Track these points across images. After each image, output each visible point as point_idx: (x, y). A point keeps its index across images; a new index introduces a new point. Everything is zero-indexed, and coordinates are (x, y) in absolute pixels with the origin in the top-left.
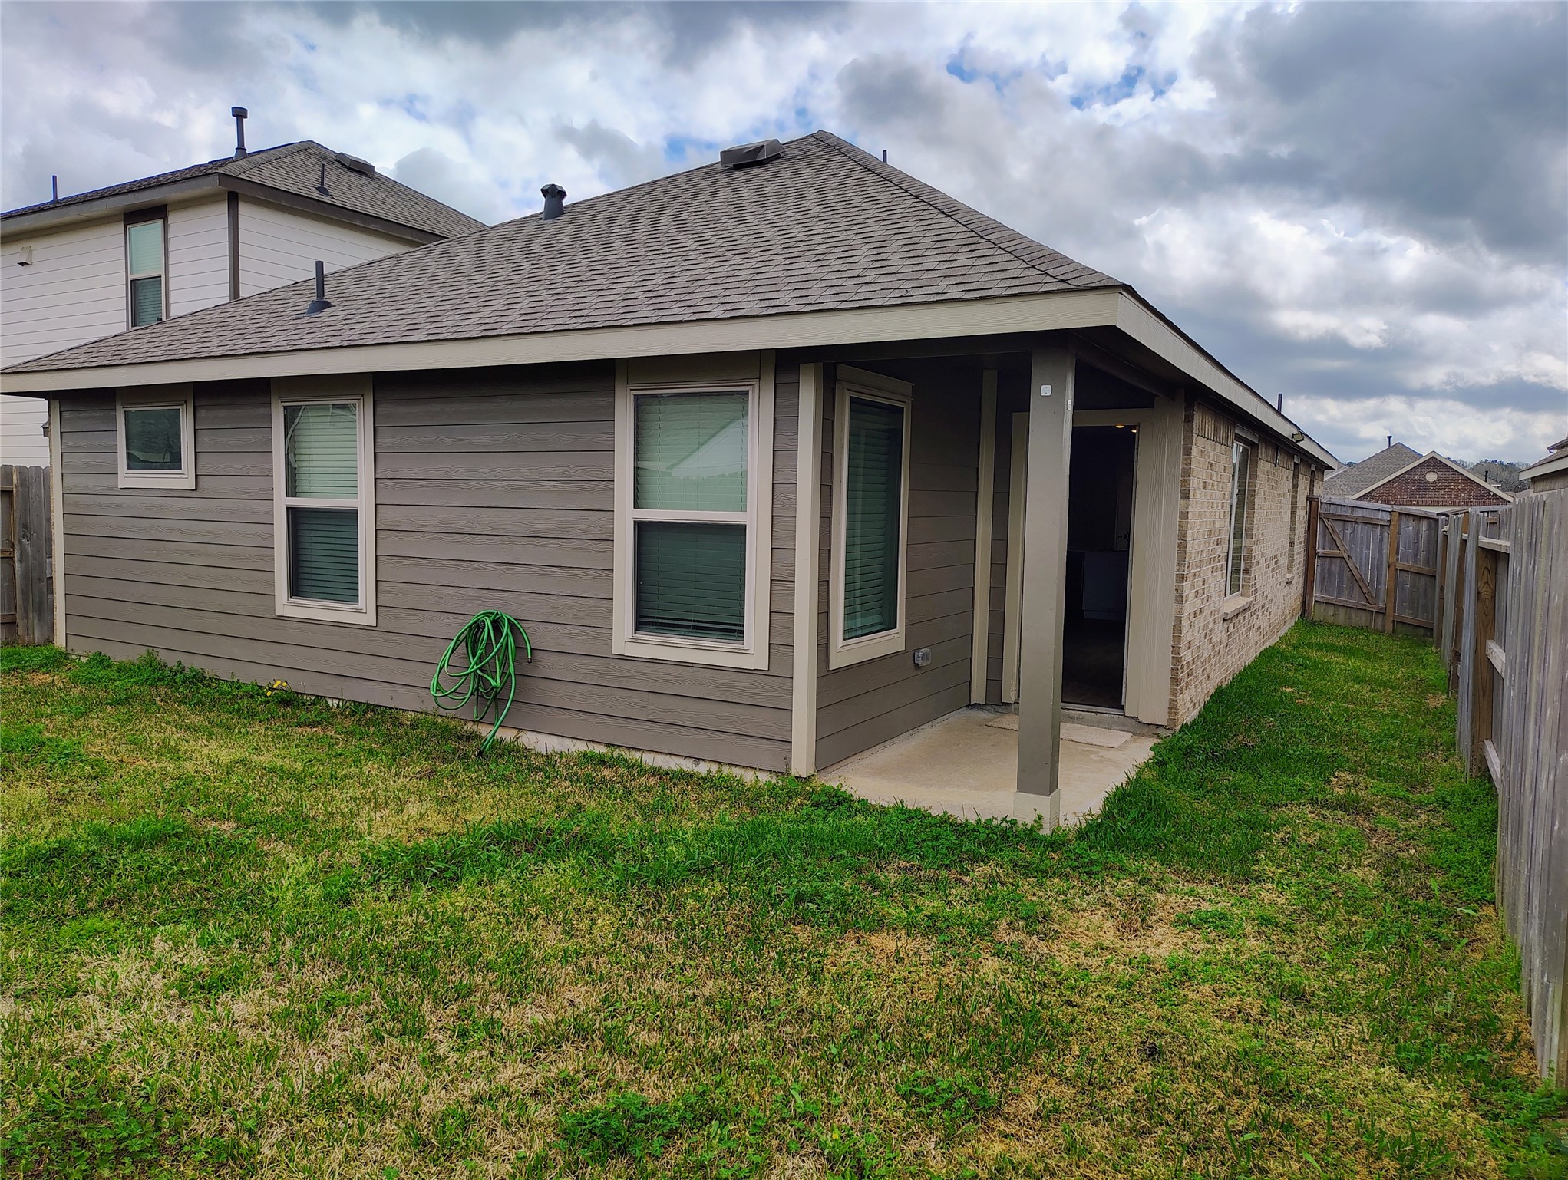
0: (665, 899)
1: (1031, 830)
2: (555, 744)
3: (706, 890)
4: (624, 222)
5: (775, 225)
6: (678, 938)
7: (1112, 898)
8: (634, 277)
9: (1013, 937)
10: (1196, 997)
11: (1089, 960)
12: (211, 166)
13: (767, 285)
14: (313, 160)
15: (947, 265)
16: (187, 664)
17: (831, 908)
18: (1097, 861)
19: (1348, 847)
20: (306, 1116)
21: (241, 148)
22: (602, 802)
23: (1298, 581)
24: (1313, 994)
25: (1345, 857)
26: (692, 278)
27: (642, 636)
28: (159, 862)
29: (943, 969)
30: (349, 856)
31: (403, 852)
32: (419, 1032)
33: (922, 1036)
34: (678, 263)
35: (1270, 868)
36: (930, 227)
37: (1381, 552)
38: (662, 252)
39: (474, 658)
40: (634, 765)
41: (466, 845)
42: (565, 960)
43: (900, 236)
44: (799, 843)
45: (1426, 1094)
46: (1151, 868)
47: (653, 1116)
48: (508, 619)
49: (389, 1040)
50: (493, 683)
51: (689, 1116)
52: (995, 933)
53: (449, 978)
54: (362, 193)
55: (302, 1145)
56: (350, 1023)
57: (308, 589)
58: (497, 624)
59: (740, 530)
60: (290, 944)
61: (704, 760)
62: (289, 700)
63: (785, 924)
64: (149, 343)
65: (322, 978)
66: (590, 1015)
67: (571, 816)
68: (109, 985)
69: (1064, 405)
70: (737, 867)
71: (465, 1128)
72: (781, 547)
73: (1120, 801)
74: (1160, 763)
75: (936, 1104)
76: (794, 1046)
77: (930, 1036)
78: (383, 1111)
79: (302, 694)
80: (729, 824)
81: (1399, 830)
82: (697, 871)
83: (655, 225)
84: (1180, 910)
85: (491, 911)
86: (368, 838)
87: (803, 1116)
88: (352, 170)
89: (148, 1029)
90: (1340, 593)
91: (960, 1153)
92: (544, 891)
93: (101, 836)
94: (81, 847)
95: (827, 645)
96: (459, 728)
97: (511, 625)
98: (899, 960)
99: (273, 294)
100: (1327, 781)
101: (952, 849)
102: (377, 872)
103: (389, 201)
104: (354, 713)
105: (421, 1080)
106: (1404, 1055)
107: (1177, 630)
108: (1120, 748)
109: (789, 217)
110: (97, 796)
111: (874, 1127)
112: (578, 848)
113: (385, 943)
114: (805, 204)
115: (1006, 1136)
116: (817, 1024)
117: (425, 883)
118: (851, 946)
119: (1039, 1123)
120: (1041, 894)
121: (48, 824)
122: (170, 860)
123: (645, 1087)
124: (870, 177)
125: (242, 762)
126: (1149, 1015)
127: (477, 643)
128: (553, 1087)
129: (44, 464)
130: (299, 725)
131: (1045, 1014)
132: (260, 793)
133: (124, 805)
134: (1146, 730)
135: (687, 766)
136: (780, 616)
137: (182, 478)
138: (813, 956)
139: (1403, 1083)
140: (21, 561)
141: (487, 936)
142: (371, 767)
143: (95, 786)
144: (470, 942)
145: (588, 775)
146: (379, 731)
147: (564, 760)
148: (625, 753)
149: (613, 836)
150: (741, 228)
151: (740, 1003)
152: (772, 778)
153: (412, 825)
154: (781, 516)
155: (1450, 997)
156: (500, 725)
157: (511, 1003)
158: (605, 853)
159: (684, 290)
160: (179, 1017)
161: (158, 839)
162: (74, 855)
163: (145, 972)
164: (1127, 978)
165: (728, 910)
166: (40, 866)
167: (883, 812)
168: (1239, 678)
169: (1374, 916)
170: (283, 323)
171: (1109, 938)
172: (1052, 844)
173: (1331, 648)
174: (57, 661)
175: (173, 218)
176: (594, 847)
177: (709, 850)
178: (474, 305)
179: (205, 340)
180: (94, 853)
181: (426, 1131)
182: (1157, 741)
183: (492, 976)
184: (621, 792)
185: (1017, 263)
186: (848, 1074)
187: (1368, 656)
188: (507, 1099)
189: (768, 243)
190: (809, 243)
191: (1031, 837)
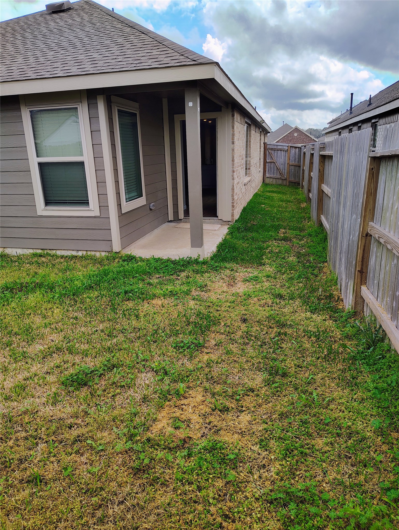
0: (78, 300)
1: (196, 259)
2: (20, 251)
3: (92, 295)
4: (9, 35)
5: (77, 37)
6: (86, 312)
7: (224, 277)
8: (20, 59)
9: (197, 293)
10: (253, 302)
11: (221, 296)
13: (79, 63)
15: (149, 54)
17: (137, 294)
18: (218, 266)
19: (287, 252)
22: (44, 270)
23: (262, 171)
24: (285, 296)
25: (287, 254)
26: (46, 59)
27: (49, 208)
29: (178, 307)
33: (175, 328)
34: (39, 54)
35: (267, 261)
36: (140, 39)
37: (285, 160)
38: (30, 48)
40: (53, 256)
42: (46, 326)
43: (129, 43)
44: (121, 274)
45: (318, 318)
46: (234, 266)
47: (93, 371)
51: (106, 368)
52: (191, 293)
59: (82, 164)
61: (80, 250)
63: (123, 302)
66: (61, 343)
67: (34, 277)
69: (197, 109)
70: (102, 285)
72: (99, 170)
73: (222, 247)
74: (231, 233)
75: (185, 348)
76: (135, 339)
77: (178, 328)
80: (94, 271)
81: (299, 245)
82: (87, 289)
83: (23, 36)
84: (244, 277)
85: (11, 314)
87: (144, 360)
90: (274, 174)
91: (196, 361)
92: (30, 304)
95: (120, 204)
98: (163, 307)
100: (278, 233)
101: (173, 269)
106: (312, 308)
107: (233, 189)
108: (218, 230)
109: (81, 34)
111: (167, 359)
112: (40, 287)
114: (87, 29)
115: (208, 353)
116: (141, 331)
118: (146, 305)
119: (217, 347)
120: (203, 279)
123: (87, 362)
124: (111, 18)
126: (241, 310)
128: (53, 369)
131: (211, 315)
134: (225, 223)
135: (74, 253)
136: (102, 196)
138: (135, 310)
139: (313, 316)
141: (13, 323)
144: (6, 327)
145: (36, 261)
147: (25, 257)
148: (49, 252)
149: (52, 281)
150: (62, 38)
151: (113, 329)
152: (106, 253)
154: (98, 157)
155: (320, 290)
157: (29, 345)
158: (51, 288)
159: (44, 65)
164: (233, 300)
165: (102, 300)
167: (148, 260)
168: (249, 204)
169: (297, 270)
171: (225, 289)
172: (203, 263)
173: (273, 192)
176: (46, 286)
177: (90, 281)
182: (229, 226)
183: (19, 337)
184: (51, 266)
185: (176, 54)
186: (155, 344)
187: (283, 193)
188: (37, 377)
189: (75, 45)
190: (92, 45)
191: (196, 262)
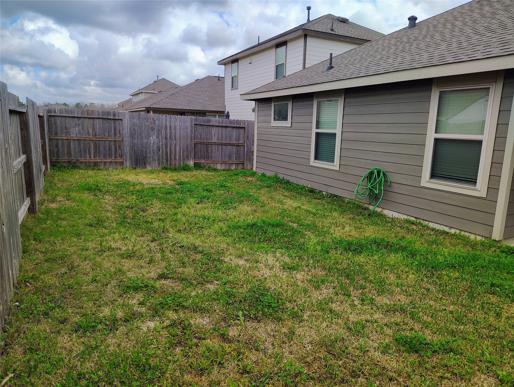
0: (435, 274)
2: (396, 215)
3: (452, 274)
4: (440, 26)
6: (440, 288)
8: (444, 46)
12: (300, 27)
13: (505, 43)
14: (330, 20)
16: (285, 178)
17: (507, 292)
20: (316, 311)
21: (308, 20)
22: (412, 237)
26: (469, 44)
27: (433, 180)
28: (278, 232)
30: (328, 239)
31: (344, 241)
32: (349, 296)
39: (370, 183)
40: (425, 226)
41: (364, 243)
42: (397, 286)
44: (493, 265)
47: (428, 344)
48: (383, 171)
49: (340, 296)
50: (376, 192)
53: (358, 282)
54: (344, 29)
55: (315, 318)
56: (328, 288)
57: (320, 158)
58: (379, 173)
59: (479, 143)
60: (312, 261)
61: (453, 228)
62: (312, 191)
63: (485, 293)
64: (282, 83)
65: (321, 273)
66: (406, 306)
67: (401, 240)
68: (266, 262)
70: (465, 268)
71: (363, 329)
72: (498, 150)
76: (487, 337)
78: (338, 316)
79: (316, 190)
80: (462, 252)
82: (449, 267)
83: (454, 25)
85: (372, 265)
86: (334, 235)
87: (490, 362)
88: (341, 22)
89: (275, 276)
92: (390, 262)
93: (264, 222)
94: (259, 224)
96: (363, 205)
97: (384, 173)
99: (316, 66)
102: (337, 246)
103: (353, 31)
104: (330, 197)
105: (349, 311)
110: (263, 212)
112: (403, 251)
113: (339, 267)
116: (497, 332)
117: (351, 252)
121: (252, 217)
122: (281, 232)
123: (425, 334)
125: (299, 207)
127: (371, 178)
128: (392, 324)
129: (253, 120)
130: (315, 199)
132: (304, 217)
133: (269, 215)
135: (447, 229)
136: (494, 177)
137: (287, 124)
138: (497, 307)
140: (246, 147)
141: (370, 272)
142: (335, 214)
143: (262, 209)
144: (365, 273)
145: (407, 227)
146: (338, 203)
147: (399, 220)
148: (422, 221)
149: (416, 249)
150: (493, 21)
151: (464, 316)
152: (483, 238)
153: (347, 234)
154: (499, 137)
156: (377, 206)
157: (378, 295)
158: (413, 255)
160: (283, 275)
161: (278, 226)
162: (258, 226)
163: (274, 261)
165: (461, 283)
166: (250, 228)
170: (319, 74)
174: (253, 174)
175: (288, 44)
176: (409, 251)
177: (454, 260)
178: (381, 62)
179: (296, 81)
180: (262, 226)
181: (351, 326)
183: (372, 285)
184: (419, 235)
186: (511, 353)
188: (377, 324)
189: (505, 26)
